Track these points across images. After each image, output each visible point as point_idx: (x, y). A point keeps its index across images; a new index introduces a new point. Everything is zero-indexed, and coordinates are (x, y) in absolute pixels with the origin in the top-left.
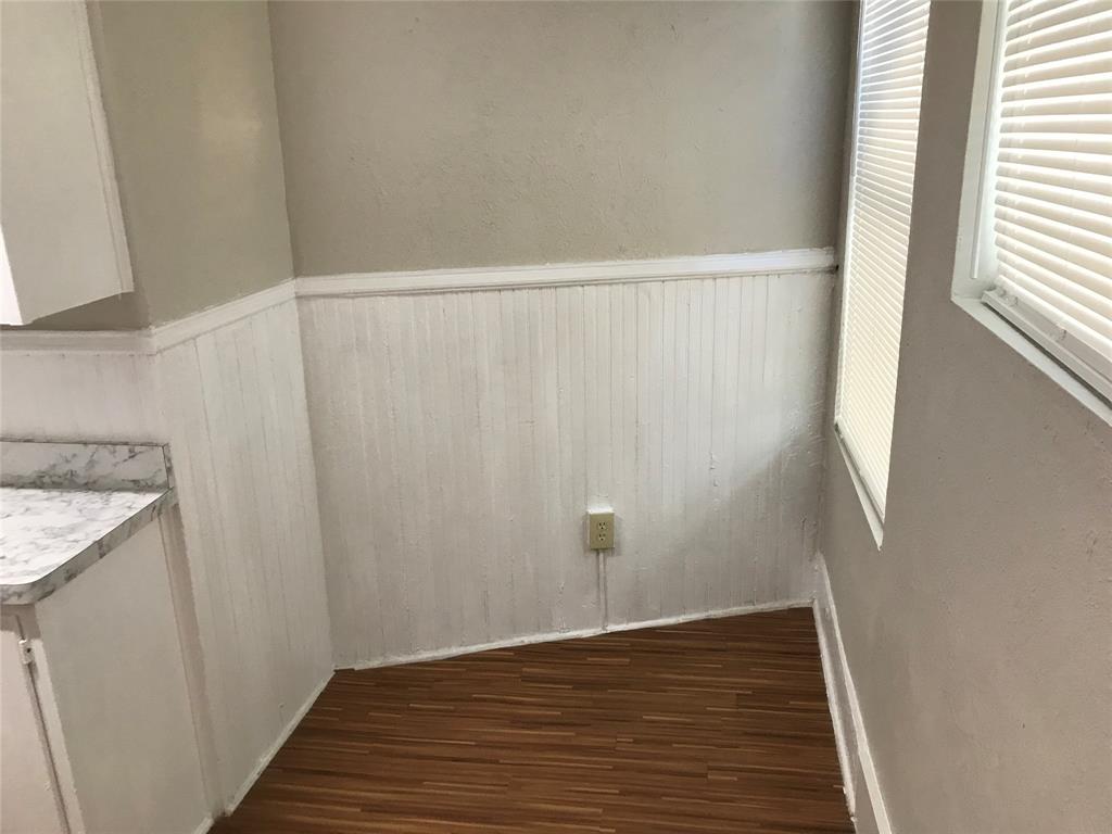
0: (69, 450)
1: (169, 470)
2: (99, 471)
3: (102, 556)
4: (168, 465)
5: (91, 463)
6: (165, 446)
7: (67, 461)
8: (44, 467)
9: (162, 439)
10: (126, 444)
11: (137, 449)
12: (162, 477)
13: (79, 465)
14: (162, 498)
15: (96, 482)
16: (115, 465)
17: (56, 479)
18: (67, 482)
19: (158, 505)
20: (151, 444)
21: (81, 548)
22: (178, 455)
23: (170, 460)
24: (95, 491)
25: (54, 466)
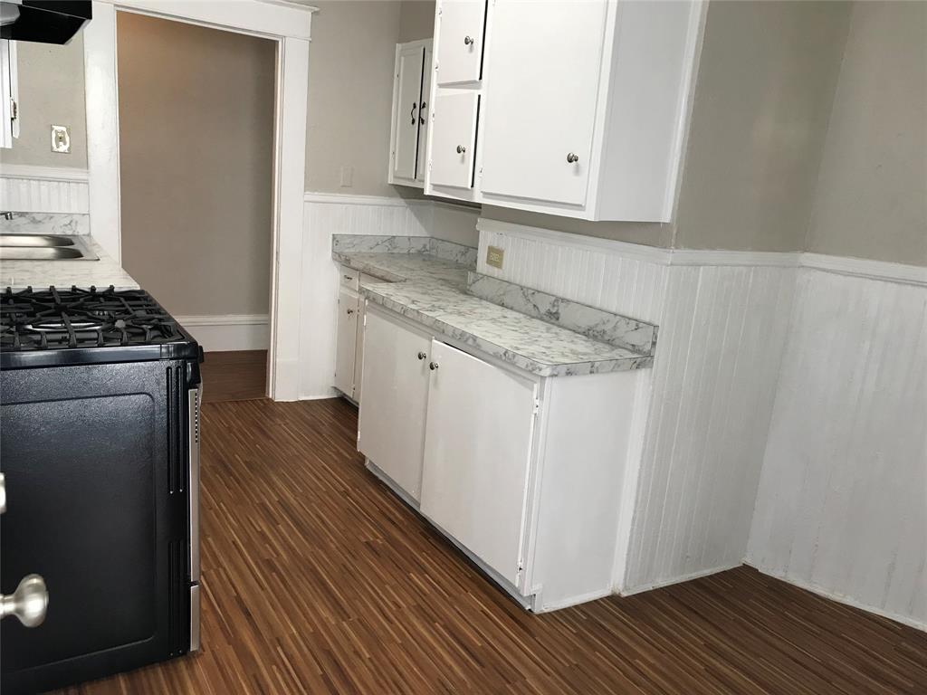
0: (607, 316)
1: (654, 344)
2: (619, 333)
3: (591, 372)
4: (654, 340)
5: (615, 328)
6: (656, 327)
7: (604, 323)
8: (592, 324)
9: (656, 323)
10: (636, 320)
11: (641, 325)
12: (648, 347)
13: (608, 327)
14: (643, 359)
15: (614, 340)
16: (626, 332)
17: (595, 333)
18: (599, 337)
19: (638, 361)
20: (649, 324)
21: (581, 361)
22: (661, 335)
23: (656, 338)
24: (611, 345)
25: (597, 325)
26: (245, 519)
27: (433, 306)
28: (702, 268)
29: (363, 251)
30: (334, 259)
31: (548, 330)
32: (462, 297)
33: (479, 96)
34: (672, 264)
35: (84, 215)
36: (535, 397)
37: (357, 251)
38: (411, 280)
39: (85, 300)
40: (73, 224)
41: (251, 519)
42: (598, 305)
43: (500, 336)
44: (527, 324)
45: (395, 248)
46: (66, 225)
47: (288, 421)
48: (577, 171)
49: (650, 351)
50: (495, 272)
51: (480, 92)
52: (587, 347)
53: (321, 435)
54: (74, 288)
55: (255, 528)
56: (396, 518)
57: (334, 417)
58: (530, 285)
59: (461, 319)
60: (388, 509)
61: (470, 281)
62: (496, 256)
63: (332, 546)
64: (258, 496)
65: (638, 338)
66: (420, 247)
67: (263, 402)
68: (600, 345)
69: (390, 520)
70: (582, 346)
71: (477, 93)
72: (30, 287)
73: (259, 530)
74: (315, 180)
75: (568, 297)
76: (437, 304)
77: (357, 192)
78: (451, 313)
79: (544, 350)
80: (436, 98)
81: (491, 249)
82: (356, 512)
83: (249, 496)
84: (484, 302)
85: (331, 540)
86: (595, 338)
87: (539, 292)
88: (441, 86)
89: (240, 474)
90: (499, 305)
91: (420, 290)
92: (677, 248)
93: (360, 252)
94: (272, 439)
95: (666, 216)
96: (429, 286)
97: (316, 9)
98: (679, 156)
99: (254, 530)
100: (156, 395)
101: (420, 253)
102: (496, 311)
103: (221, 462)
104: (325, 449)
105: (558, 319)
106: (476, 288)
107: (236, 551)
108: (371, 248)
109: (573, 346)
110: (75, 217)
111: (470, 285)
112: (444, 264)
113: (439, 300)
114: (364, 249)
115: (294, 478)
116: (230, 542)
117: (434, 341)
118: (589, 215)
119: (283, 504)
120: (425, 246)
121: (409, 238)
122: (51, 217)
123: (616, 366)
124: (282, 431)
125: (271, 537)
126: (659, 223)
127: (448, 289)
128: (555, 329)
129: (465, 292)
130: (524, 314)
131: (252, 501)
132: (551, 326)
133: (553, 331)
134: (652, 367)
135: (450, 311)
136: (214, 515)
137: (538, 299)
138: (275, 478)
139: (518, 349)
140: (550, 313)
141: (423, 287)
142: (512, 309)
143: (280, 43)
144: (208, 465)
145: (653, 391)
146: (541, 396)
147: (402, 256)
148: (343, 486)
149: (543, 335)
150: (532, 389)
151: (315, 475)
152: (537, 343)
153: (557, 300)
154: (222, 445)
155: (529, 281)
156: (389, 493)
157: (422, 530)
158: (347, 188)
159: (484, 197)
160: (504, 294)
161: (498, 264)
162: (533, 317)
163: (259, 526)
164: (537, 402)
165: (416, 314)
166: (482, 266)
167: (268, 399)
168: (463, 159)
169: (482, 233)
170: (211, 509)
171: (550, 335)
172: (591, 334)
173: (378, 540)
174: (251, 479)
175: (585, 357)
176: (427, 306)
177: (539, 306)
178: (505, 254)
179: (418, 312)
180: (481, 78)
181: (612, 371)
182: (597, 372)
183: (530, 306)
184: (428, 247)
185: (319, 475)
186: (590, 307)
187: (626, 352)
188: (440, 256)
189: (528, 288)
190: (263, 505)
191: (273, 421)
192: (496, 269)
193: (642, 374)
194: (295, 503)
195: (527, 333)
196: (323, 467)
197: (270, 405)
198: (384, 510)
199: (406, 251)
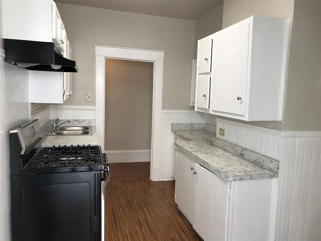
0: (261, 156)
1: (278, 168)
2: (265, 163)
3: (251, 179)
4: (278, 167)
5: (264, 161)
6: (278, 161)
7: (260, 159)
8: (256, 159)
9: (279, 160)
10: (271, 158)
11: (273, 160)
12: (276, 170)
13: (261, 161)
14: (274, 174)
15: (263, 166)
16: (268, 163)
17: (257, 163)
18: (258, 164)
19: (272, 175)
20: (276, 160)
21: (246, 175)
22: (281, 165)
23: (279, 166)
24: (262, 167)
25: (257, 159)
26: (132, 224)
27: (198, 150)
28: (297, 138)
29: (182, 129)
30: (172, 132)
31: (238, 161)
32: (210, 146)
33: (210, 77)
34: (283, 137)
35: (94, 120)
36: (228, 188)
37: (180, 129)
38: (194, 139)
39: (79, 150)
40: (90, 123)
41: (134, 225)
42: (257, 152)
43: (218, 163)
44: (231, 158)
45: (193, 127)
46: (88, 123)
47: (155, 188)
48: (241, 103)
49: (276, 171)
50: (222, 137)
51: (210, 76)
52: (252, 168)
53: (165, 195)
54: (78, 146)
55: (134, 228)
56: (185, 229)
57: (171, 187)
58: (234, 143)
59: (206, 156)
60: (182, 225)
61: (214, 141)
62: (222, 132)
63: (159, 238)
64: (138, 216)
65: (272, 166)
66: (202, 127)
67: (148, 181)
68: (257, 168)
69: (183, 230)
70: (250, 168)
71: (209, 76)
72: (66, 145)
73: (136, 229)
74: (165, 106)
75: (247, 148)
76: (199, 149)
77: (180, 109)
78: (203, 153)
79: (233, 169)
80: (198, 78)
81: (221, 129)
82: (171, 225)
83: (135, 216)
84: (218, 149)
85: (160, 236)
86: (257, 165)
87: (237, 145)
88: (200, 74)
89: (134, 207)
90: (223, 150)
91: (195, 144)
92: (285, 131)
93: (181, 129)
94: (148, 195)
95: (280, 118)
96: (200, 142)
97: (165, 51)
98: (283, 96)
99: (134, 229)
100: (91, 183)
101: (202, 129)
102: (221, 152)
103: (129, 202)
104: (165, 200)
105: (243, 156)
106: (215, 143)
107: (126, 237)
108: (185, 128)
109: (246, 168)
110: (91, 121)
111: (214, 142)
112: (210, 133)
113: (201, 148)
114: (182, 128)
115: (152, 211)
116: (125, 233)
117: (196, 163)
118: (246, 119)
119: (146, 220)
120: (204, 126)
121: (198, 124)
122: (84, 121)
123: (261, 177)
124: (152, 193)
125: (139, 232)
126: (278, 121)
127: (206, 143)
128: (242, 160)
129: (212, 144)
130: (232, 154)
131: (136, 218)
132: (241, 159)
133: (241, 161)
134: (278, 177)
135: (202, 152)
136: (122, 222)
137: (236, 148)
138: (145, 210)
139: (222, 169)
140: (241, 154)
141: (197, 142)
142: (228, 151)
143: (154, 63)
144: (125, 203)
145: (279, 187)
146: (230, 188)
147: (196, 130)
148: (168, 214)
149: (235, 163)
150: (227, 185)
151: (159, 209)
152: (231, 166)
153: (243, 149)
154: (131, 196)
155: (234, 141)
156: (185, 220)
157: (194, 235)
158: (176, 108)
159: (213, 112)
160: (225, 146)
161: (223, 135)
162: (235, 155)
163: (136, 228)
164: (229, 190)
165: (190, 153)
166: (218, 135)
167: (150, 180)
168: (206, 99)
169: (218, 123)
170: (122, 220)
171: (239, 163)
172: (256, 163)
173: (176, 238)
174: (137, 210)
175: (249, 173)
176: (195, 150)
177: (237, 151)
178: (225, 130)
179: (191, 153)
180: (211, 71)
181: (260, 179)
182: (253, 179)
183: (234, 151)
184: (205, 127)
185: (161, 210)
186: (255, 152)
187: (267, 171)
188: (209, 130)
189: (233, 144)
190: (139, 220)
191: (149, 188)
192: (222, 136)
193: (274, 180)
194: (150, 220)
195: (229, 162)
196: (163, 207)
197: (150, 183)
198: (182, 226)
199: (197, 128)
